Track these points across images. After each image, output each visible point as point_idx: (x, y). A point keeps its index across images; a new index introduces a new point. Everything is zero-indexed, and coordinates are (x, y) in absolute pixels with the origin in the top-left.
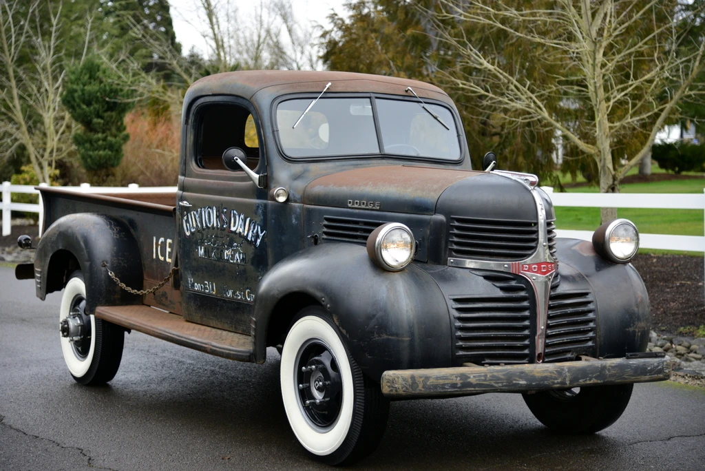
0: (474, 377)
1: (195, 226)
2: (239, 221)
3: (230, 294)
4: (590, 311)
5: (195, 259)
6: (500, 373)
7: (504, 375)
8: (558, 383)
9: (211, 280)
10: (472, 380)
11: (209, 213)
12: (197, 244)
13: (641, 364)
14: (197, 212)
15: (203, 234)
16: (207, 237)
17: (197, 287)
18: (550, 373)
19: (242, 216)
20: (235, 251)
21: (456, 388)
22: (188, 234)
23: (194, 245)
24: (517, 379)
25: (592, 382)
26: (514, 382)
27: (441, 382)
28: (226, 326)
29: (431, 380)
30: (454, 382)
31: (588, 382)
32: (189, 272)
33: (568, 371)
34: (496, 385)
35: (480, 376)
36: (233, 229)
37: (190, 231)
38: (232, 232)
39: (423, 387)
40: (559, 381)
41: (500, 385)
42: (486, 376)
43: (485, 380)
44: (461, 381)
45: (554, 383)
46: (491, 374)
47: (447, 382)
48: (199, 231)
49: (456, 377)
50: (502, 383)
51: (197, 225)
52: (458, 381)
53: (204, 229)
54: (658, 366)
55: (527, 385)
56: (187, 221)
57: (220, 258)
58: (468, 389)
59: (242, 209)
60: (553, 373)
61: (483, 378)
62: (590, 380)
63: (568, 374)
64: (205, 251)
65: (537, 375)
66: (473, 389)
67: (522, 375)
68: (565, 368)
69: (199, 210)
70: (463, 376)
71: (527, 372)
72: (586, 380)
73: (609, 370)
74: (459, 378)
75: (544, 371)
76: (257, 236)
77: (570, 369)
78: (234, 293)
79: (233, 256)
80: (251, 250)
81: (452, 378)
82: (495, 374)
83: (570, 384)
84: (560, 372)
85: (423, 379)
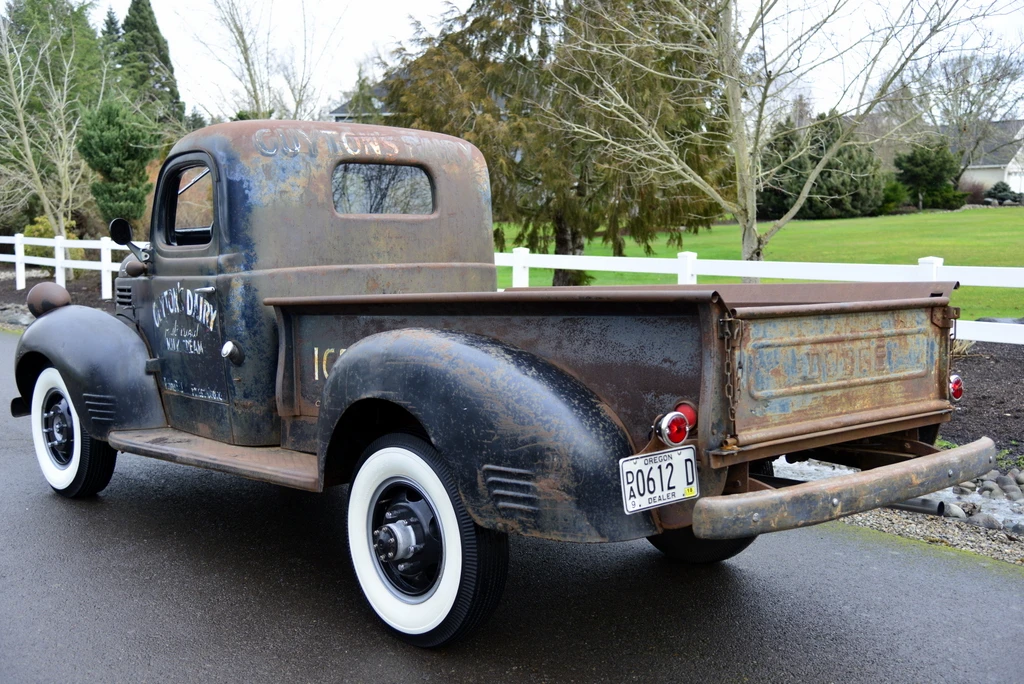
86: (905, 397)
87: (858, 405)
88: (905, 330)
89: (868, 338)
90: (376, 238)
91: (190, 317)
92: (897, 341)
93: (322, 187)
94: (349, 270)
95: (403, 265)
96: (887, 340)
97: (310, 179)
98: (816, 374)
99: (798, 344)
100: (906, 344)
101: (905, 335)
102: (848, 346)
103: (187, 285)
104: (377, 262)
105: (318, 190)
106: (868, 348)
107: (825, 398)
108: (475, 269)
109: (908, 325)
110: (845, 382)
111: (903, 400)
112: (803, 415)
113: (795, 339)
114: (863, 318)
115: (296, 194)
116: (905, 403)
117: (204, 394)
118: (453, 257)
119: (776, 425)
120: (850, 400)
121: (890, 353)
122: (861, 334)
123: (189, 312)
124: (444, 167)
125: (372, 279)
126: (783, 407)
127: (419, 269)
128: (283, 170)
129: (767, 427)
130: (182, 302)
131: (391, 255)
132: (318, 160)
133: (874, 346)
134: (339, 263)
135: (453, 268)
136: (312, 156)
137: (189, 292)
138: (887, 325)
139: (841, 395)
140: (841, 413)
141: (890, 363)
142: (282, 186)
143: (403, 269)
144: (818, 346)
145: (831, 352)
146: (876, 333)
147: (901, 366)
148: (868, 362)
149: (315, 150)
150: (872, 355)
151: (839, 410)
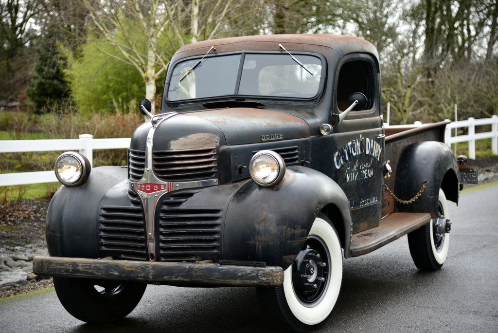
0: (82, 266)
4: (216, 225)
6: (102, 265)
7: (103, 267)
8: (141, 277)
10: (80, 268)
13: (232, 270)
18: (136, 268)
21: (69, 272)
24: (113, 270)
25: (178, 279)
26: (111, 272)
27: (59, 267)
29: (53, 265)
30: (68, 268)
31: (174, 279)
33: (152, 269)
34: (97, 273)
35: (86, 266)
39: (47, 269)
40: (142, 275)
41: (100, 273)
42: (90, 266)
43: (89, 269)
44: (72, 268)
45: (138, 277)
46: (94, 265)
47: (63, 267)
49: (70, 265)
50: (101, 272)
52: (70, 268)
54: (249, 274)
55: (119, 275)
58: (77, 274)
60: (138, 268)
61: (88, 267)
62: (176, 277)
63: (150, 270)
65: (127, 269)
66: (80, 274)
67: (117, 267)
68: (150, 266)
70: (75, 264)
71: (120, 266)
72: (172, 277)
73: (196, 272)
74: (71, 266)
75: (132, 267)
77: (154, 267)
81: (67, 265)
82: (98, 265)
83: (152, 278)
84: (144, 269)
85: (47, 264)
91: (368, 155)
103: (366, 135)
117: (369, 201)
123: (367, 152)
130: (363, 146)
137: (368, 140)
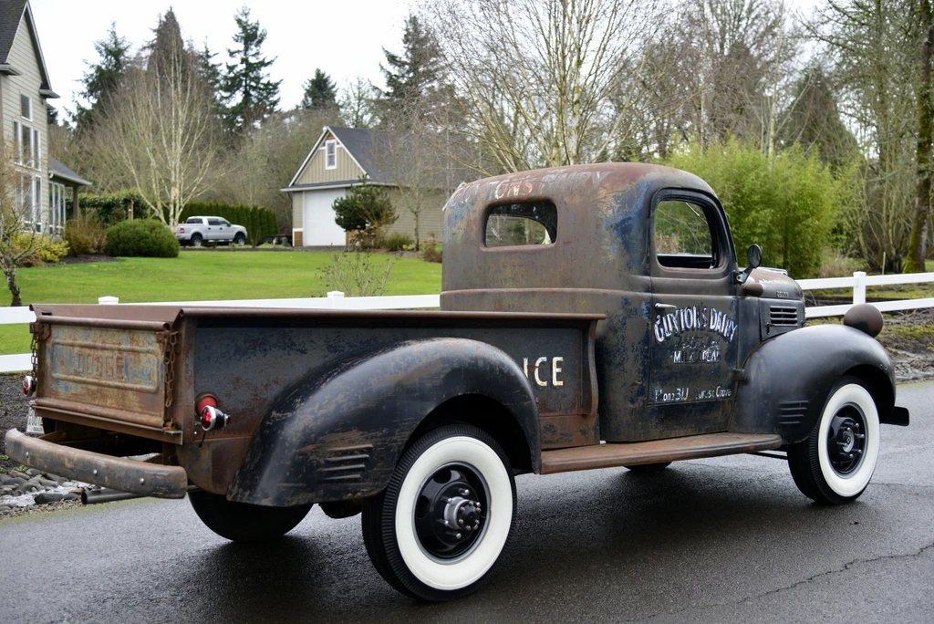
1: (671, 329)
2: (717, 319)
3: (702, 396)
5: (668, 367)
9: (684, 386)
11: (689, 313)
12: (672, 350)
14: (674, 314)
15: (681, 338)
16: (686, 340)
17: (667, 397)
19: (720, 313)
20: (712, 351)
22: (660, 340)
23: (669, 351)
28: (690, 432)
32: (658, 383)
36: (712, 327)
37: (665, 336)
38: (711, 330)
48: (676, 335)
51: (674, 329)
53: (682, 332)
56: (661, 325)
57: (698, 360)
59: (721, 306)
64: (682, 356)
69: (677, 311)
76: (731, 332)
78: (705, 394)
79: (710, 355)
80: (726, 345)
86: (141, 407)
87: (109, 402)
88: (136, 348)
89: (112, 350)
90: (504, 266)
92: (132, 356)
93: (474, 227)
94: (484, 293)
95: (521, 290)
96: (125, 354)
97: (468, 221)
98: (81, 369)
99: (73, 345)
100: (140, 361)
101: (138, 352)
102: (99, 353)
104: (504, 287)
105: (472, 230)
106: (112, 358)
107: (88, 389)
108: (585, 294)
109: (141, 344)
110: (96, 381)
111: (139, 409)
112: (76, 398)
113: (70, 341)
114: (111, 332)
115: (460, 235)
116: (141, 413)
118: (566, 283)
119: (64, 399)
120: (104, 397)
121: (127, 366)
122: (107, 346)
124: (566, 199)
125: (498, 301)
126: (66, 388)
127: (533, 293)
128: (456, 217)
129: (58, 399)
131: (515, 282)
132: (475, 207)
133: (115, 357)
134: (481, 287)
135: (564, 293)
136: (473, 204)
138: (124, 342)
139: (98, 391)
140: (98, 405)
141: (127, 374)
142: (454, 230)
143: (520, 293)
144: (83, 350)
145: (89, 355)
146: (116, 346)
147: (136, 379)
148: (112, 369)
149: (476, 200)
150: (113, 363)
151: (97, 402)
